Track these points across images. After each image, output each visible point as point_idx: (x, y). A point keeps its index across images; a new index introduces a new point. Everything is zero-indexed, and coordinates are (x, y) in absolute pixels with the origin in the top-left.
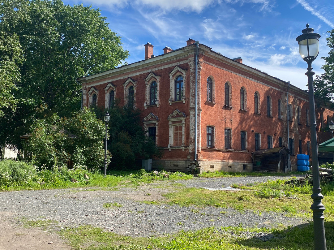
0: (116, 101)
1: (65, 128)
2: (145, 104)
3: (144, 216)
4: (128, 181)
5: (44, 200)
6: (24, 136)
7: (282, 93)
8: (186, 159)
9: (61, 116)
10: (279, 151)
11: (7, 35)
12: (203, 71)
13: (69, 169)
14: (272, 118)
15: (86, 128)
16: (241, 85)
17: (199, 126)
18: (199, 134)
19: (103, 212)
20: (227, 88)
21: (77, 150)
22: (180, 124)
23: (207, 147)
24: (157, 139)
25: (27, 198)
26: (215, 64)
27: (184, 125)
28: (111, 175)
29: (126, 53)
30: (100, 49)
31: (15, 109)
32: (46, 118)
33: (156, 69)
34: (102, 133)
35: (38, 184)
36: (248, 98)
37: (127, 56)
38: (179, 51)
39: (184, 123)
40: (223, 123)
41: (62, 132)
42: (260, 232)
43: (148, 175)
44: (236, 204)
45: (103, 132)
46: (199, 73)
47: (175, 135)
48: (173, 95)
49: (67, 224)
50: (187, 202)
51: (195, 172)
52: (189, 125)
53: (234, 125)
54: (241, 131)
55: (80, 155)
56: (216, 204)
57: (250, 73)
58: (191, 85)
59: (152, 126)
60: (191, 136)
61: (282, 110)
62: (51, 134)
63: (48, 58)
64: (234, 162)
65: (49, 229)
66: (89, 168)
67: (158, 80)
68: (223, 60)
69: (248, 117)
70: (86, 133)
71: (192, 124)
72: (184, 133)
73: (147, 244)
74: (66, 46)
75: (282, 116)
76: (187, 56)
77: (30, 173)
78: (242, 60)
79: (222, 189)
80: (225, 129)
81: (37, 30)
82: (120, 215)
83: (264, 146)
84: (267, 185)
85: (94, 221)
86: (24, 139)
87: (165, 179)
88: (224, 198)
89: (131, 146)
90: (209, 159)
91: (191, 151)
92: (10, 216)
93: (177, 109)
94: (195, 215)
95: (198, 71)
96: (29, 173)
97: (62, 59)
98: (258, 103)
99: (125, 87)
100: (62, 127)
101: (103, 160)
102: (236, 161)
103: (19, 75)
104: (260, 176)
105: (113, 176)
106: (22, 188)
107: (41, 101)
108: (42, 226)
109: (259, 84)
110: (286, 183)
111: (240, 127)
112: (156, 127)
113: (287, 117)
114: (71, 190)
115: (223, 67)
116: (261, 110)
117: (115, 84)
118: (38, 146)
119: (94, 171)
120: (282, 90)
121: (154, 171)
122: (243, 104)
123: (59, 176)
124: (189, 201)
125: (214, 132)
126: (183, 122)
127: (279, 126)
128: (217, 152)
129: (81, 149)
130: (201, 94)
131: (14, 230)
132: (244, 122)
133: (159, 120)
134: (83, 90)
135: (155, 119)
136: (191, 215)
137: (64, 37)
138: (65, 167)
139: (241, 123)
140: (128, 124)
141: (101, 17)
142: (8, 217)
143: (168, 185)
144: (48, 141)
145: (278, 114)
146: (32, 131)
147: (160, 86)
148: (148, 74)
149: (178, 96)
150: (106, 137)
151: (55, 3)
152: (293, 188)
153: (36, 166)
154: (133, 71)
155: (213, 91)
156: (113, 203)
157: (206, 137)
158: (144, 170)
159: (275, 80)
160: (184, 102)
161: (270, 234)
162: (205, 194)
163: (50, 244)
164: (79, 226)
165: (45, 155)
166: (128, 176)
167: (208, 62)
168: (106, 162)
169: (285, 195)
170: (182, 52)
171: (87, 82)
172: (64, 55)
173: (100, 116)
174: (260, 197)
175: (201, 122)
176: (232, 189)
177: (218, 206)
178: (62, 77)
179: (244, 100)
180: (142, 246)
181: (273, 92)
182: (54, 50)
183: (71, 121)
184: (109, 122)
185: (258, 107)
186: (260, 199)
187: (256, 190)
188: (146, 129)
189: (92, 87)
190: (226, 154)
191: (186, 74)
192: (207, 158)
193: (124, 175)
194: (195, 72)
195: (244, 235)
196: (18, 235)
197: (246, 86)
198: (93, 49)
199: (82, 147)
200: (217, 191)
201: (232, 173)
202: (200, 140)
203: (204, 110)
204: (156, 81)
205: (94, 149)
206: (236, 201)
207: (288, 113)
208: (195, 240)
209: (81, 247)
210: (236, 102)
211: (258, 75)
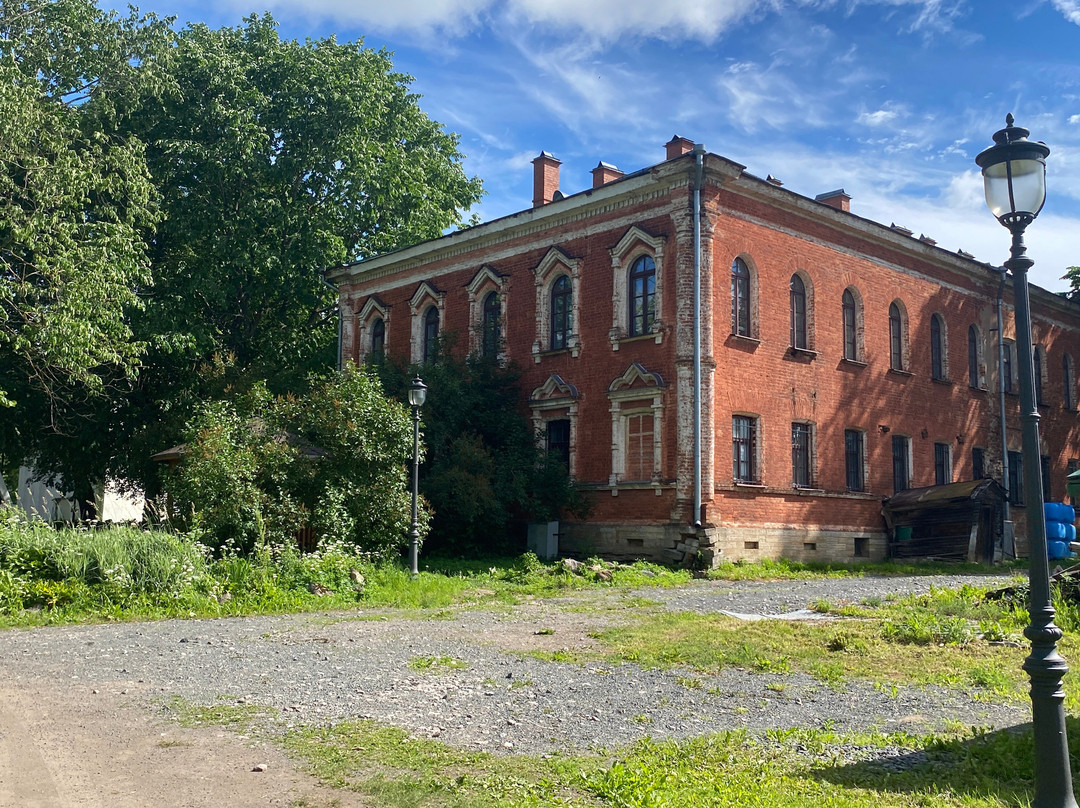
0: (445, 338)
1: (292, 429)
2: (535, 349)
3: (533, 696)
4: (484, 591)
5: (232, 648)
6: (165, 452)
7: (982, 302)
8: (668, 521)
9: (276, 389)
10: (973, 492)
11: (110, 142)
12: (718, 239)
13: (304, 554)
14: (949, 385)
15: (354, 425)
16: (845, 280)
17: (707, 414)
18: (707, 440)
19: (407, 682)
20: (799, 291)
21: (326, 496)
22: (647, 409)
23: (735, 484)
24: (573, 457)
25: (182, 641)
26: (758, 216)
27: (658, 414)
28: (431, 570)
29: (473, 187)
30: (394, 177)
31: (134, 371)
32: (231, 397)
33: (570, 237)
34: (402, 442)
35: (213, 598)
36: (867, 321)
37: (477, 197)
38: (642, 177)
39: (660, 406)
40: (785, 406)
41: (282, 440)
42: (887, 744)
43: (548, 571)
44: (821, 664)
45: (406, 439)
46: (707, 245)
47: (630, 446)
48: (624, 319)
49: (303, 716)
50: (665, 656)
51: (698, 563)
52: (674, 412)
53: (822, 412)
54: (847, 432)
55: (338, 510)
56: (757, 663)
57: (874, 242)
58: (679, 284)
59: (558, 417)
60: (683, 448)
61: (981, 360)
62: (249, 445)
63: (235, 206)
64: (826, 530)
65: (253, 731)
66: (364, 550)
67: (576, 270)
68: (782, 204)
69: (869, 384)
70: (355, 442)
71: (683, 409)
72: (659, 440)
73: (540, 775)
74: (288, 169)
75: (983, 378)
76: (665, 193)
77: (188, 566)
78: (848, 199)
79: (782, 617)
80: (795, 425)
81: (199, 120)
82: (460, 692)
83: (924, 478)
84: (926, 603)
85: (385, 708)
86: (167, 462)
87: (599, 584)
88: (786, 643)
89: (493, 482)
90: (742, 519)
91: (684, 497)
92: (137, 693)
93: (636, 361)
94: (689, 695)
95: (702, 241)
96: (185, 567)
97: (277, 211)
98: (903, 339)
99: (471, 295)
100: (282, 426)
101: (406, 524)
102: (830, 527)
103: (147, 266)
104: (908, 574)
105: (436, 576)
106: (164, 613)
107: (215, 342)
108: (232, 721)
109: (905, 276)
110: (990, 595)
111: (841, 415)
112: (569, 421)
113: (999, 384)
114: (311, 617)
115: (784, 225)
116: (914, 359)
117: (441, 285)
118: (209, 484)
119: (380, 560)
120: (982, 293)
121: (566, 561)
122: (851, 343)
123: (275, 576)
124: (672, 651)
125: (758, 433)
126: (657, 403)
127: (974, 413)
128: (766, 499)
129: (340, 492)
130: (711, 312)
131: (153, 732)
132: (856, 402)
133: (580, 398)
134: (343, 307)
135: (568, 395)
136: (678, 694)
137: (282, 142)
138: (292, 547)
139: (844, 404)
140: (481, 412)
141: (396, 75)
142: (132, 697)
143: (609, 605)
144: (240, 468)
145: (968, 373)
146: (191, 439)
147: (583, 289)
148: (543, 253)
149: (639, 322)
150: (414, 456)
151: (251, 37)
152: (1011, 611)
153: (203, 546)
154: (496, 245)
155: (752, 302)
156: (439, 657)
157: (732, 451)
158: (533, 555)
159: (958, 263)
160: (659, 341)
161: (919, 752)
162: (724, 633)
163: (260, 770)
164: (340, 722)
165: (232, 513)
166: (485, 574)
167: (735, 209)
168: (416, 531)
169: (982, 635)
170: (651, 181)
171: (354, 282)
172: (283, 198)
173: (396, 389)
174: (900, 641)
175: (713, 402)
176: (813, 616)
177: (762, 668)
178: (278, 267)
179: (854, 330)
180: (523, 781)
181: (951, 303)
182: (250, 181)
183: (309, 404)
184: (423, 408)
185: (903, 352)
186: (900, 646)
187: (889, 617)
188: (540, 426)
189: (369, 297)
190: (797, 504)
191: (663, 252)
192: (735, 519)
193: (471, 573)
194: (692, 244)
195: (836, 753)
196: (168, 745)
197: (861, 285)
198: (371, 177)
199: (342, 485)
200: (761, 624)
201: (818, 566)
202: (712, 459)
203: (722, 365)
204: (570, 276)
205: (378, 491)
206: (821, 652)
207: (1002, 366)
208: (685, 765)
209: (347, 780)
210: (828, 335)
211: (899, 246)
